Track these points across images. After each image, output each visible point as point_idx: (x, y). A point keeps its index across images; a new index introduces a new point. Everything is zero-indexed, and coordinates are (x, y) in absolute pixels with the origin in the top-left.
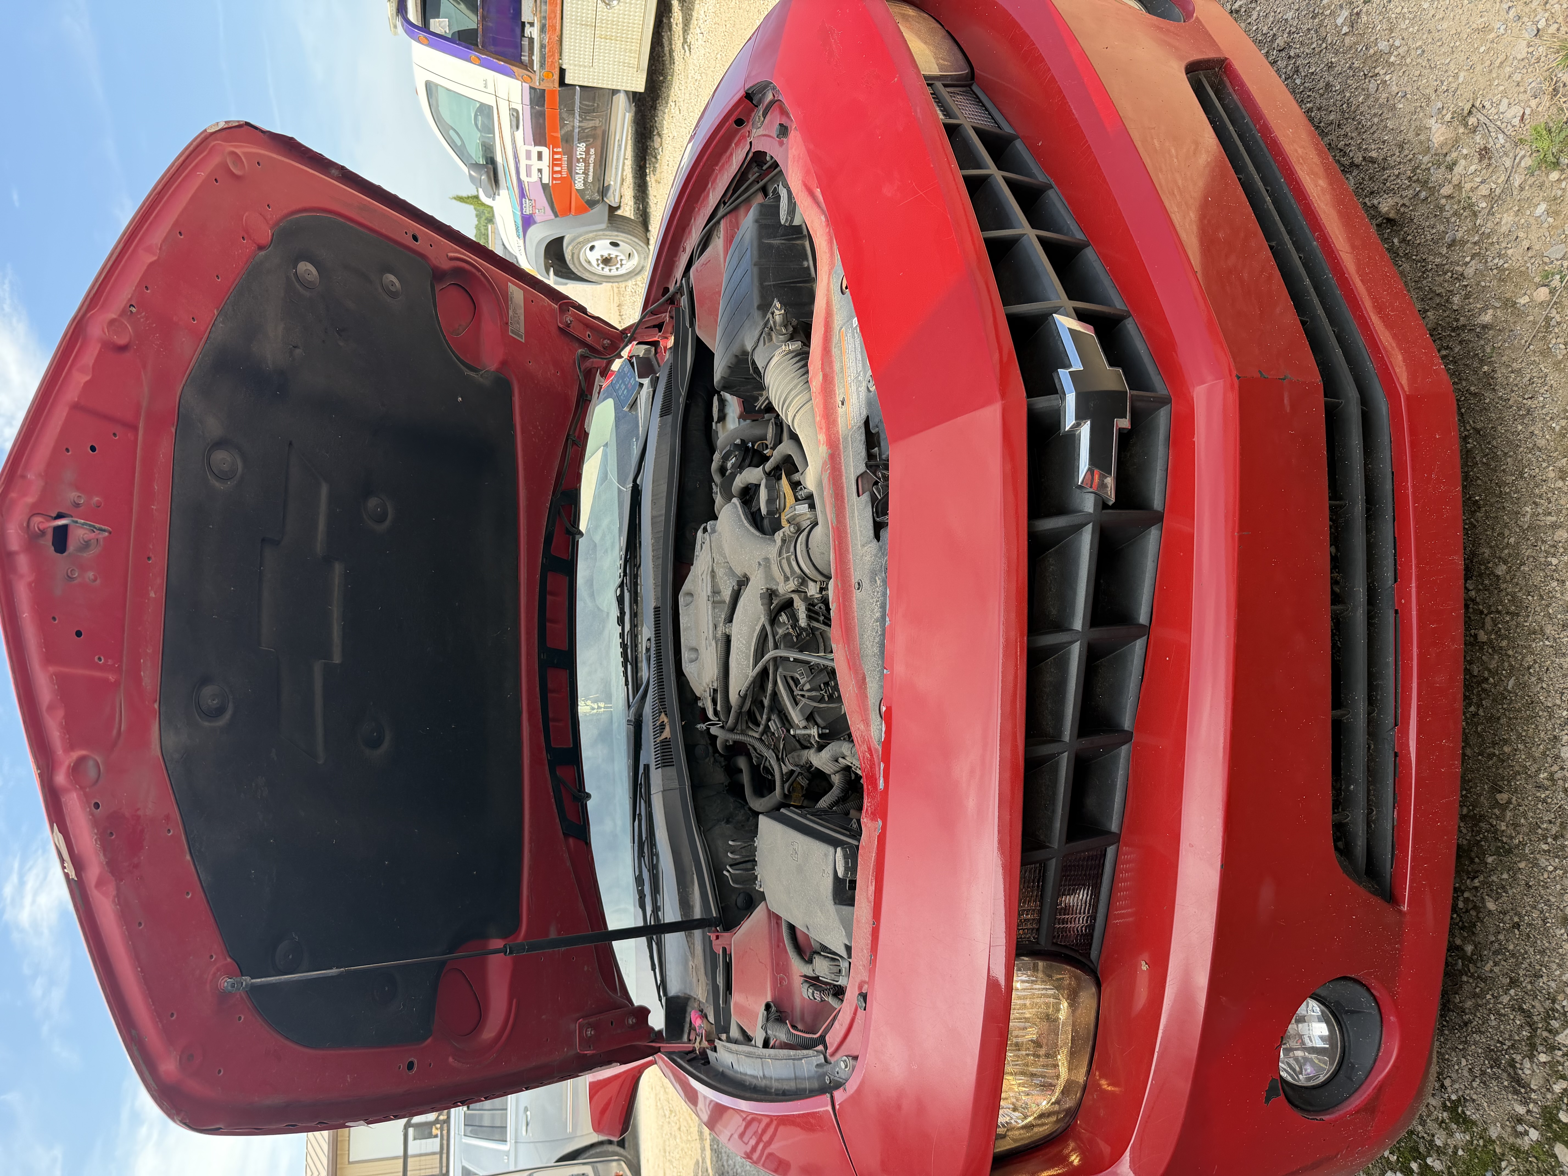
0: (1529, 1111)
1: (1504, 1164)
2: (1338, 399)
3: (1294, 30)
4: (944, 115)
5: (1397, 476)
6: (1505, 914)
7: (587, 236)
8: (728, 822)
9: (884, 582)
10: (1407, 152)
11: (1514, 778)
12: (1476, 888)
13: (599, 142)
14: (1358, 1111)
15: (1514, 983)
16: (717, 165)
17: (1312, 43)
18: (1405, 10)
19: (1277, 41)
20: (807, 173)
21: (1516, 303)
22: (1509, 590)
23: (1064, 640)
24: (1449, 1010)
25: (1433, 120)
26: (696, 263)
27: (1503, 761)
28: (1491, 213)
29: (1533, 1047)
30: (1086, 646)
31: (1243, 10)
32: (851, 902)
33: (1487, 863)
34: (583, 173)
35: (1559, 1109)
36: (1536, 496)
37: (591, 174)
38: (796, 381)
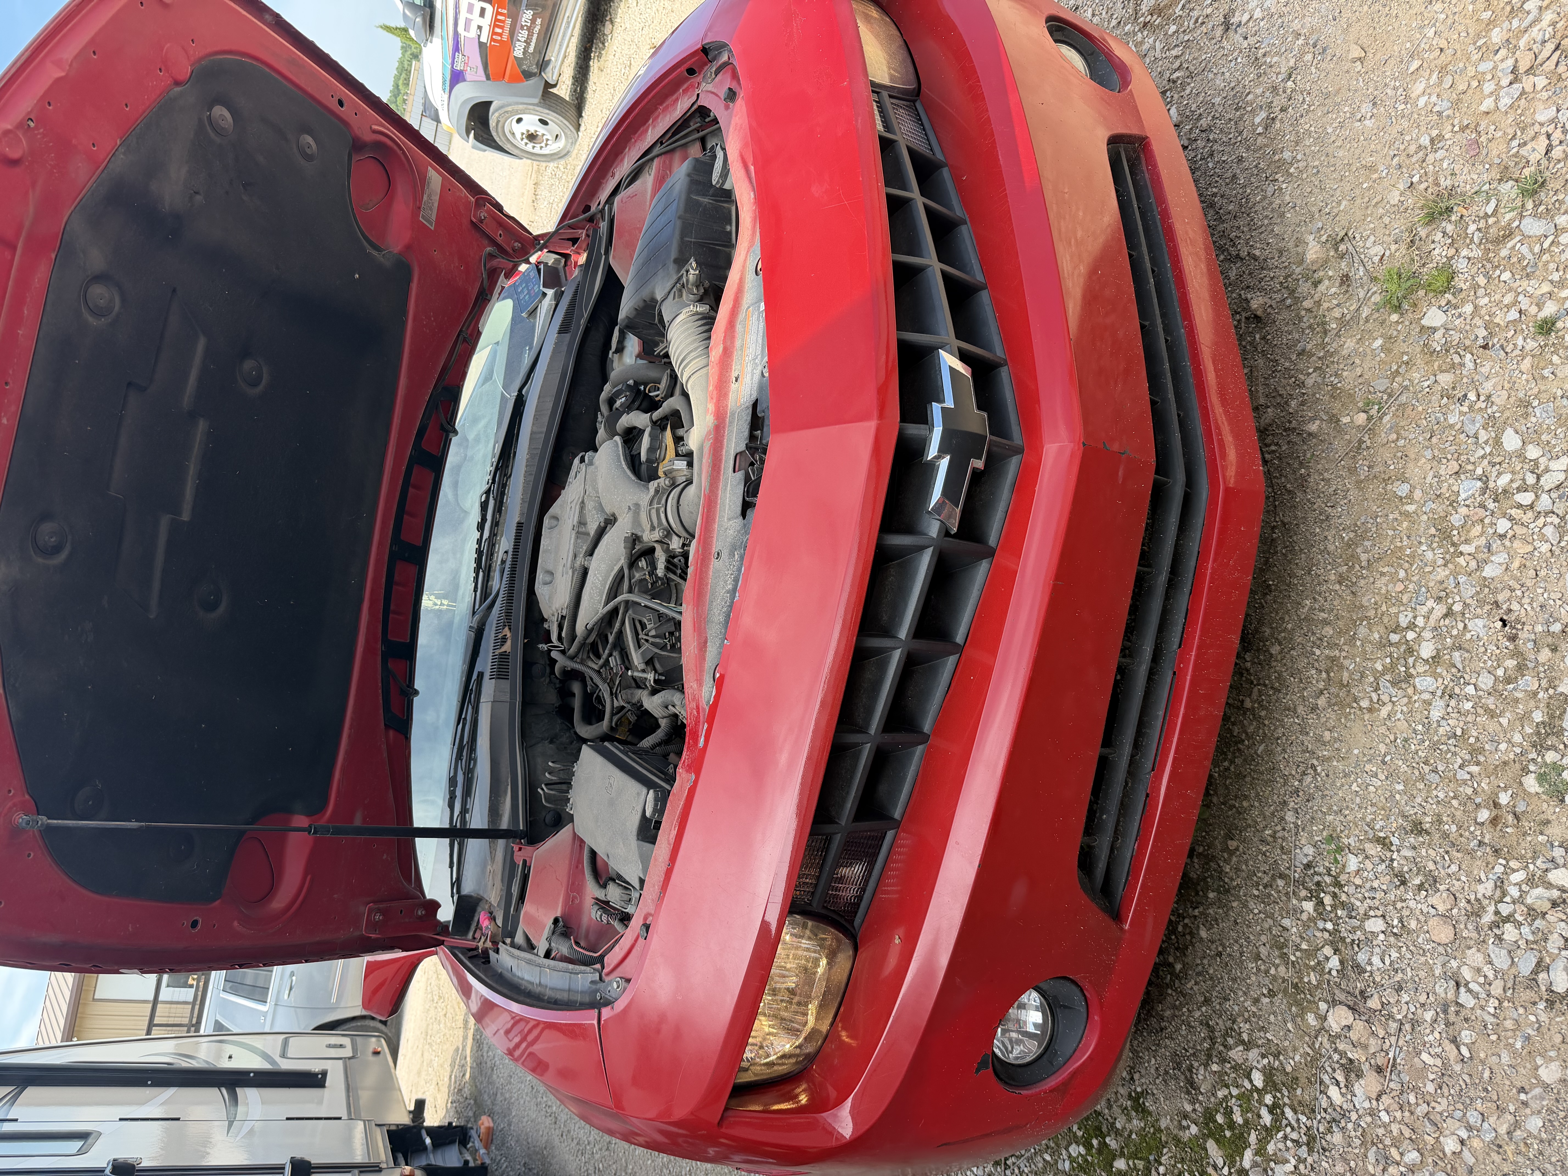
0: (1194, 1110)
1: (1165, 1151)
2: (1168, 478)
3: (1218, 115)
4: (884, 126)
5: (1202, 556)
6: (1213, 942)
7: (516, 107)
8: (551, 742)
9: (742, 558)
10: (1284, 259)
11: (1245, 830)
12: (1195, 917)
13: (547, 14)
14: (1052, 1090)
15: (1207, 1001)
16: (661, 104)
17: (1230, 133)
18: (1312, 129)
19: (1202, 122)
20: (746, 145)
21: (1339, 421)
22: (1277, 668)
23: (888, 646)
24: (1151, 1016)
25: (1311, 237)
26: (622, 193)
27: (1240, 813)
28: (1338, 335)
29: (1209, 1057)
30: (906, 653)
31: (1179, 82)
32: (653, 840)
33: (1208, 898)
34: (525, 42)
35: (1217, 1111)
36: (1316, 592)
37: (533, 44)
38: (696, 345)
